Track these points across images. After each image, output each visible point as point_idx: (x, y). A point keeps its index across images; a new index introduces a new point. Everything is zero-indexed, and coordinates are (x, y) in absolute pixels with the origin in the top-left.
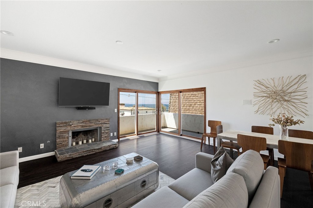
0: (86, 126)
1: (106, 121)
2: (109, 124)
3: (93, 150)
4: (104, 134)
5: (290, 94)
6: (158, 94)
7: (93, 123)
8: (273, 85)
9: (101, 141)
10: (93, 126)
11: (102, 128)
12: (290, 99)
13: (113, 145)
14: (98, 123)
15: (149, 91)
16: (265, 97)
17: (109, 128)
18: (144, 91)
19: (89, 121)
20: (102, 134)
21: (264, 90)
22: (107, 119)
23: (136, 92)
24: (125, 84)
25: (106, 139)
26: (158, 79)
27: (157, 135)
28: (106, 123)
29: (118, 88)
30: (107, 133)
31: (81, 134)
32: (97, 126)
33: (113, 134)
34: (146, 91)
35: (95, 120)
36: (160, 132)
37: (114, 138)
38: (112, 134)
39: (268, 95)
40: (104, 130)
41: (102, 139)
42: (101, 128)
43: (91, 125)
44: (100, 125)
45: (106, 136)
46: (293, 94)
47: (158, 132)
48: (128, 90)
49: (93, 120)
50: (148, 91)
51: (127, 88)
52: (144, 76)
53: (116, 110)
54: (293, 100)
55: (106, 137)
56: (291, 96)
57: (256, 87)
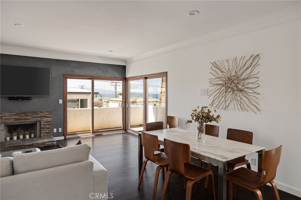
0: (21, 119)
1: (47, 114)
2: (50, 117)
3: (23, 147)
4: (44, 129)
5: (243, 81)
6: (125, 80)
7: (30, 116)
8: (227, 69)
9: (41, 137)
10: (30, 120)
11: (42, 122)
12: (243, 87)
13: (49, 142)
14: (35, 116)
15: (111, 77)
16: (220, 85)
17: (51, 123)
18: (102, 77)
19: (25, 113)
20: (42, 130)
21: (220, 76)
22: (48, 112)
23: (91, 79)
24: (74, 69)
25: (46, 136)
26: (125, 61)
27: (123, 133)
28: (48, 117)
29: (64, 75)
30: (48, 128)
31: (20, 128)
32: (35, 120)
33: (58, 130)
34: (106, 77)
35: (32, 112)
36: (128, 131)
37: (58, 134)
38: (55, 130)
39: (223, 83)
40: (44, 125)
41: (42, 135)
42: (40, 121)
43: (27, 118)
44: (39, 119)
45: (47, 131)
46: (246, 81)
47: (125, 131)
48: (78, 76)
49: (30, 112)
50: (109, 77)
51: (77, 74)
52: (102, 57)
53: (61, 101)
54: (246, 90)
55: (46, 133)
56: (244, 84)
57: (212, 71)
